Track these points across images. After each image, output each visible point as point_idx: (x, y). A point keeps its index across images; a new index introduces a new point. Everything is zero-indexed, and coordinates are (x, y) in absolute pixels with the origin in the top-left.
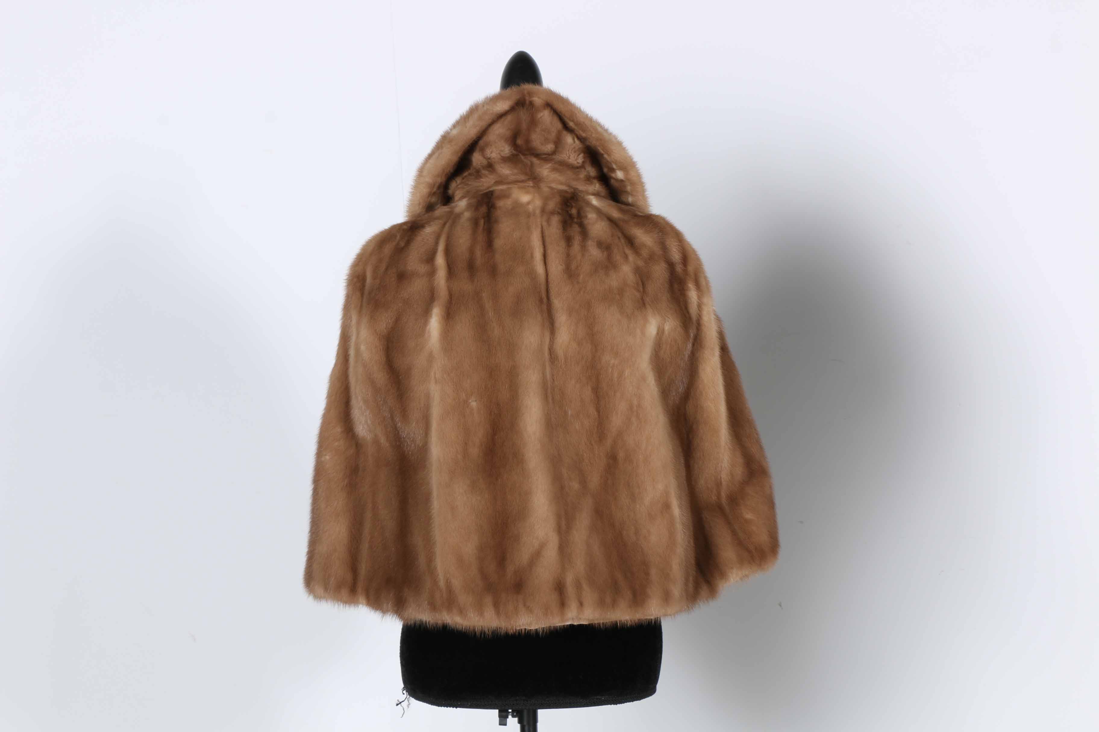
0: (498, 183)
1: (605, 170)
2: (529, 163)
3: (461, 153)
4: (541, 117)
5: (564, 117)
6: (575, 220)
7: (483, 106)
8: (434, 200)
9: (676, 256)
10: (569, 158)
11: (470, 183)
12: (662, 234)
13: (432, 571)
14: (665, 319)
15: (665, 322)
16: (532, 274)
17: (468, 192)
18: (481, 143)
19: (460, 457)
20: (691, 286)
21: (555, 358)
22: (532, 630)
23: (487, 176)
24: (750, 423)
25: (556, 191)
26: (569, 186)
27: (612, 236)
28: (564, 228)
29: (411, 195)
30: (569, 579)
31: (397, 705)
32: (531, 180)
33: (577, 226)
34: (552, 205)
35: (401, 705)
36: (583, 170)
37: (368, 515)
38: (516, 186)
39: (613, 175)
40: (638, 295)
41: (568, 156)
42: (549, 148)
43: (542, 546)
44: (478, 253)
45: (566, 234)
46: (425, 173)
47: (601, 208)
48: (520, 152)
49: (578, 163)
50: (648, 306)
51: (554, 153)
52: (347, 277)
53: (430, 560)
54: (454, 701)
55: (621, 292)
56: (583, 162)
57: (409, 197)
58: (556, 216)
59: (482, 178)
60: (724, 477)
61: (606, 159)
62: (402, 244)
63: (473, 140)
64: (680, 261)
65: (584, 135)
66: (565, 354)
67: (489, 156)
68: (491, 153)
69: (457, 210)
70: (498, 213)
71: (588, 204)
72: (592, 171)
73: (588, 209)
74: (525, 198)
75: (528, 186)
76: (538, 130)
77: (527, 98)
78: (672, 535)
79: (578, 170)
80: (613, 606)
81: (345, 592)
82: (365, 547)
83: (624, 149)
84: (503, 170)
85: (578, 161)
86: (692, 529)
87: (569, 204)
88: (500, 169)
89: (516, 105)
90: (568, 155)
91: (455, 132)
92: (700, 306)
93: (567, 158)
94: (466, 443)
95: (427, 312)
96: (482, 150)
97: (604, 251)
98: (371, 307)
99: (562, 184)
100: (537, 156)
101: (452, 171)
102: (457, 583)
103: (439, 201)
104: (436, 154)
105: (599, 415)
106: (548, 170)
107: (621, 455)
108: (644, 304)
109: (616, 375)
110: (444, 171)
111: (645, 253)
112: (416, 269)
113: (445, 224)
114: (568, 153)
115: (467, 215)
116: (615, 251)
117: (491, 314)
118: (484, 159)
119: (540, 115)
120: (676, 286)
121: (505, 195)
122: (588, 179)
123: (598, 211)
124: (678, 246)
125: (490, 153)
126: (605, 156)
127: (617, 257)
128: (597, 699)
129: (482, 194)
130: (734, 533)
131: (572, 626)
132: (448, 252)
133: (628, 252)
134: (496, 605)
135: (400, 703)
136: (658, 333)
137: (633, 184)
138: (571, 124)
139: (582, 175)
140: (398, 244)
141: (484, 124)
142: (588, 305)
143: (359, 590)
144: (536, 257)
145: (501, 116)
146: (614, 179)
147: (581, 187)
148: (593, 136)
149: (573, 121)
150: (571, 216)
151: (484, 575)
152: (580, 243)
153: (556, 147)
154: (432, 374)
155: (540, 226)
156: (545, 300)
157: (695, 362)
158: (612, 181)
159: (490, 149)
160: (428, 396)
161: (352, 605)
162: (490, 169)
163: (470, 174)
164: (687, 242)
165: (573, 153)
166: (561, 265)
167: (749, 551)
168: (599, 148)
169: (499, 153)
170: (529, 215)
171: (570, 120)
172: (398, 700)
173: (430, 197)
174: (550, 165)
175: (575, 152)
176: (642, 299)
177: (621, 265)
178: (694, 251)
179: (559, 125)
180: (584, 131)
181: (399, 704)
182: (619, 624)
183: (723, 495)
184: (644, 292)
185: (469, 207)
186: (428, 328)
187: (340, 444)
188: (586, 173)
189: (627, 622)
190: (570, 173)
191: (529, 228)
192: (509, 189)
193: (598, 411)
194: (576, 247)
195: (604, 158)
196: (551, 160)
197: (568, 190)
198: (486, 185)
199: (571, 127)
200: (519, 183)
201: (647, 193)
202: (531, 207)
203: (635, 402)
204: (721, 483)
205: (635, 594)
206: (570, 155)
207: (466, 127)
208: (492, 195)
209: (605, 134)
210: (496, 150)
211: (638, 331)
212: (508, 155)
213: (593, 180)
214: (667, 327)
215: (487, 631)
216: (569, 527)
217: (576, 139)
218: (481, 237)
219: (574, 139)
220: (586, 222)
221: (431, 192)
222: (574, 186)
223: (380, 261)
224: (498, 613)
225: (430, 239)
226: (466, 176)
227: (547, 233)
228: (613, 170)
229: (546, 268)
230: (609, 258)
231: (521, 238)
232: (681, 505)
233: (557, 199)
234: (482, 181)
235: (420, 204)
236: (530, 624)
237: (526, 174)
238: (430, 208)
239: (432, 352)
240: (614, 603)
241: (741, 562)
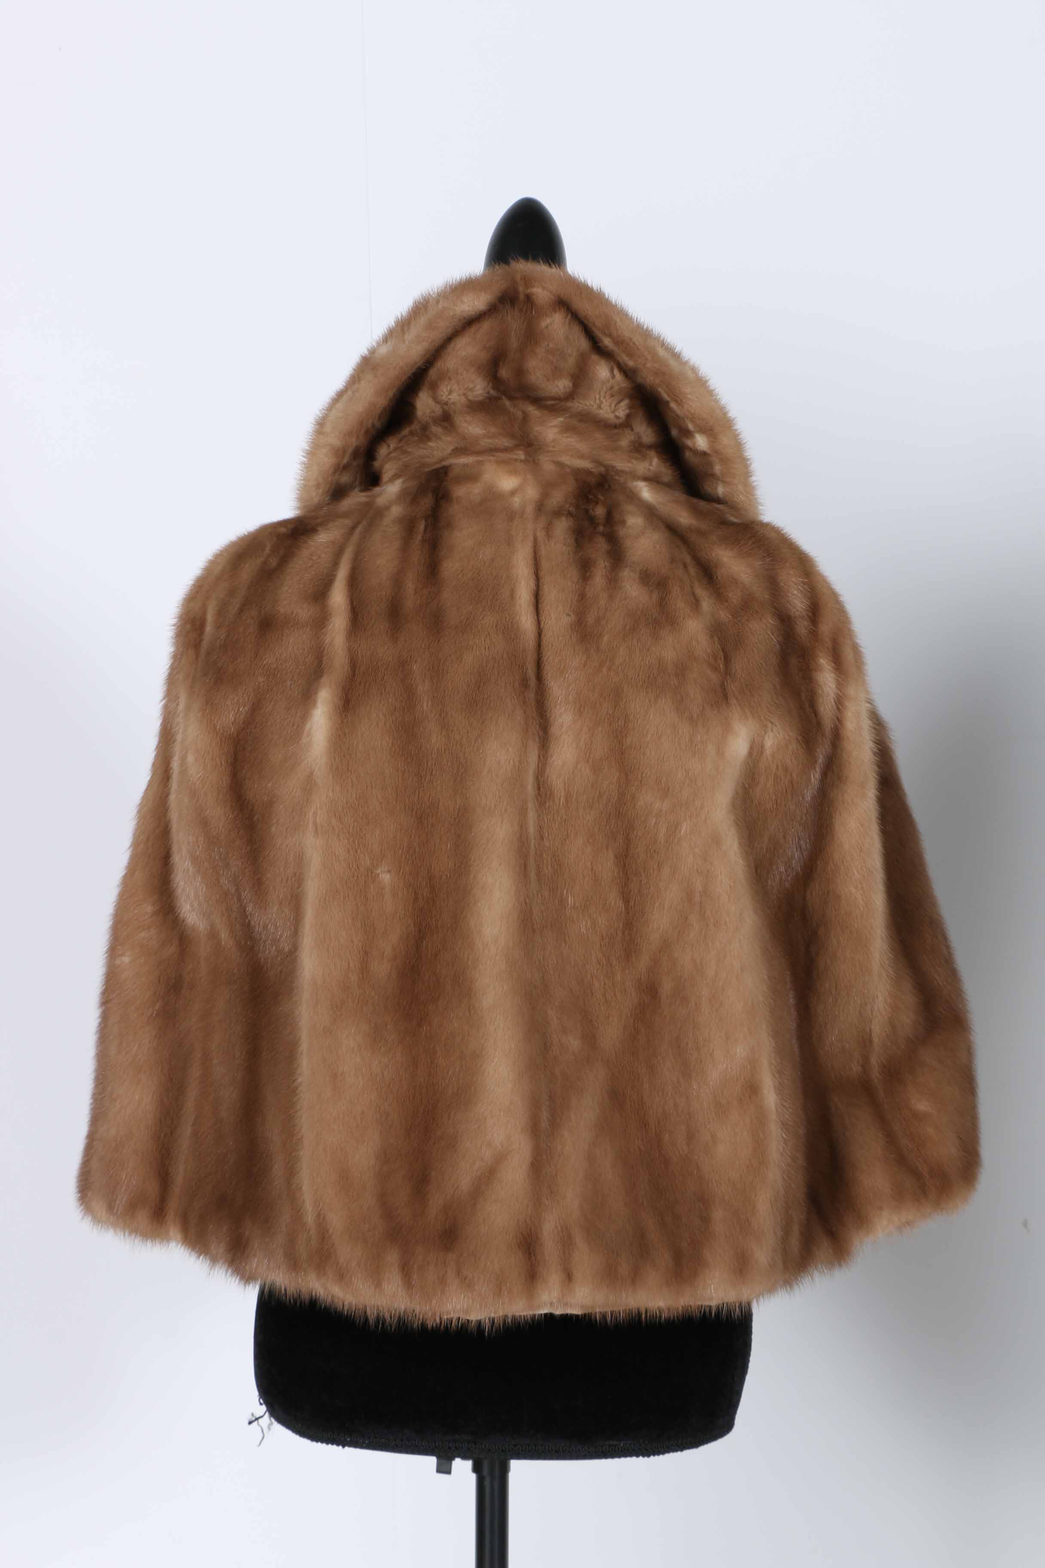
0: (459, 451)
1: (674, 432)
2: (519, 414)
3: (395, 390)
4: (547, 327)
5: (593, 328)
6: (601, 528)
7: (438, 302)
8: (345, 478)
9: (797, 603)
10: (599, 407)
11: (410, 450)
12: (772, 560)
13: (292, 1194)
14: (766, 726)
15: (765, 733)
16: (510, 631)
17: (406, 466)
18: (433, 373)
19: (354, 978)
20: (824, 662)
21: (546, 794)
22: (472, 1321)
23: (440, 438)
24: (936, 926)
25: (568, 470)
26: (598, 462)
27: (673, 560)
28: (577, 543)
29: (301, 469)
30: (549, 1229)
31: (250, 1423)
32: (522, 447)
33: (604, 540)
34: (558, 497)
35: (258, 1422)
36: (627, 431)
37: (195, 1072)
38: (491, 458)
39: (689, 443)
40: (714, 677)
41: (598, 404)
42: (561, 387)
43: (500, 1159)
44: (410, 586)
45: (580, 554)
46: (328, 428)
47: (655, 503)
48: (505, 393)
49: (617, 417)
50: (733, 701)
51: (570, 396)
52: (176, 620)
53: (291, 1172)
54: (339, 1435)
55: (681, 670)
56: (628, 416)
57: (299, 471)
58: (563, 518)
59: (431, 442)
60: (878, 1028)
61: (674, 412)
62: (273, 562)
63: (416, 366)
64: (804, 613)
65: (631, 363)
66: (567, 789)
67: (444, 398)
68: (450, 392)
69: (381, 501)
70: (454, 510)
71: (633, 497)
72: (645, 432)
73: (630, 508)
74: (507, 482)
75: (516, 460)
76: (540, 351)
77: (521, 289)
78: (759, 1146)
79: (616, 431)
80: (633, 1281)
81: (143, 1217)
82: (186, 1132)
83: (710, 393)
84: (470, 428)
85: (617, 414)
86: (802, 1131)
87: (591, 497)
88: (465, 425)
89: (500, 302)
90: (598, 402)
91: (384, 350)
92: (840, 702)
93: (595, 406)
94: (366, 953)
95: (307, 697)
96: (434, 387)
97: (652, 591)
98: (208, 681)
99: (582, 457)
100: (537, 401)
101: (378, 425)
102: (336, 1221)
103: (357, 482)
104: (350, 392)
105: (627, 909)
106: (555, 430)
107: (667, 986)
108: (726, 697)
109: (662, 831)
110: (361, 423)
111: (734, 596)
112: (292, 613)
113: (353, 528)
114: (597, 397)
115: (396, 511)
116: (676, 590)
117: (425, 705)
118: (437, 405)
119: (545, 322)
120: (794, 661)
121: (471, 477)
122: (638, 449)
123: (651, 513)
124: (802, 585)
125: (447, 393)
126: (673, 405)
127: (679, 603)
128: (609, 1446)
129: (429, 472)
130: (890, 1138)
131: (550, 1317)
132: (353, 582)
133: (700, 592)
134: (406, 1270)
135: (257, 1419)
136: (750, 754)
137: (725, 461)
138: (607, 342)
139: (625, 441)
140: (265, 563)
141: (437, 336)
142: (616, 695)
143: (171, 1215)
144: (520, 597)
145: (470, 322)
146: (691, 450)
147: (621, 463)
148: (648, 365)
149: (610, 336)
150: (592, 520)
151: (388, 1212)
152: (606, 573)
153: (576, 386)
154: (310, 816)
155: (532, 539)
156: (533, 682)
157: (827, 809)
158: (688, 454)
159: (447, 386)
160: (300, 860)
161: (157, 1241)
162: (446, 424)
163: (412, 433)
164: (823, 576)
165: (607, 398)
166: (568, 615)
167: (916, 1174)
168: (660, 390)
169: (464, 394)
170: (511, 516)
171: (605, 334)
172: (253, 1414)
173: (338, 473)
174: (561, 419)
175: (612, 396)
176: (722, 685)
177: (684, 619)
178: (835, 596)
179: (584, 344)
180: (631, 355)
181: (254, 1421)
182: (643, 1316)
183: (874, 1061)
184: (727, 672)
185: (403, 495)
186: (308, 726)
187: (149, 935)
188: (632, 437)
189: (660, 1312)
190: (599, 437)
191: (509, 541)
192: (480, 463)
193: (626, 901)
194: (599, 579)
195: (670, 408)
196: (564, 410)
197: (593, 470)
198: (438, 454)
199: (606, 347)
200: (499, 454)
201: (753, 478)
202: (517, 501)
203: (698, 886)
204: (871, 1042)
205: (678, 1257)
206: (601, 402)
207: (404, 342)
208: (446, 473)
209: (672, 362)
210: (459, 389)
211: (711, 748)
212: (481, 398)
213: (648, 452)
214: (770, 742)
215: (387, 1316)
216: (555, 1124)
217: (616, 372)
218: (417, 555)
219: (612, 371)
220: (622, 532)
221: (338, 465)
222: (606, 463)
223: (232, 593)
224: (408, 1283)
225: (323, 555)
226: (405, 436)
227: (543, 552)
228: (688, 433)
229: (538, 619)
230: (662, 604)
231: (493, 560)
232: (781, 1088)
233: (570, 486)
234: (430, 447)
235: (318, 486)
236: (466, 1312)
237: (513, 436)
238: (338, 493)
239: (312, 773)
240: (635, 1277)
241: (899, 1197)
